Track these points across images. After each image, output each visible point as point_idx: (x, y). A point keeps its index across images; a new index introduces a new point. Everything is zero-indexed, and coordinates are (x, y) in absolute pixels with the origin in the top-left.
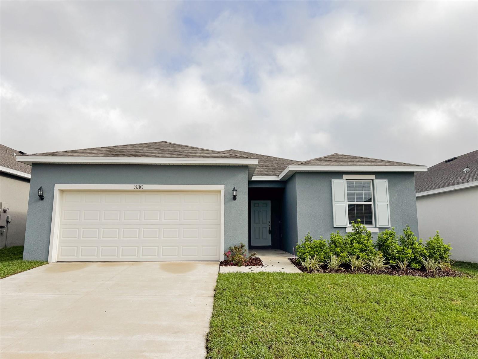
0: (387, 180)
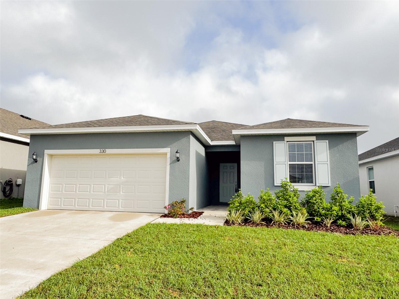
0: (327, 141)
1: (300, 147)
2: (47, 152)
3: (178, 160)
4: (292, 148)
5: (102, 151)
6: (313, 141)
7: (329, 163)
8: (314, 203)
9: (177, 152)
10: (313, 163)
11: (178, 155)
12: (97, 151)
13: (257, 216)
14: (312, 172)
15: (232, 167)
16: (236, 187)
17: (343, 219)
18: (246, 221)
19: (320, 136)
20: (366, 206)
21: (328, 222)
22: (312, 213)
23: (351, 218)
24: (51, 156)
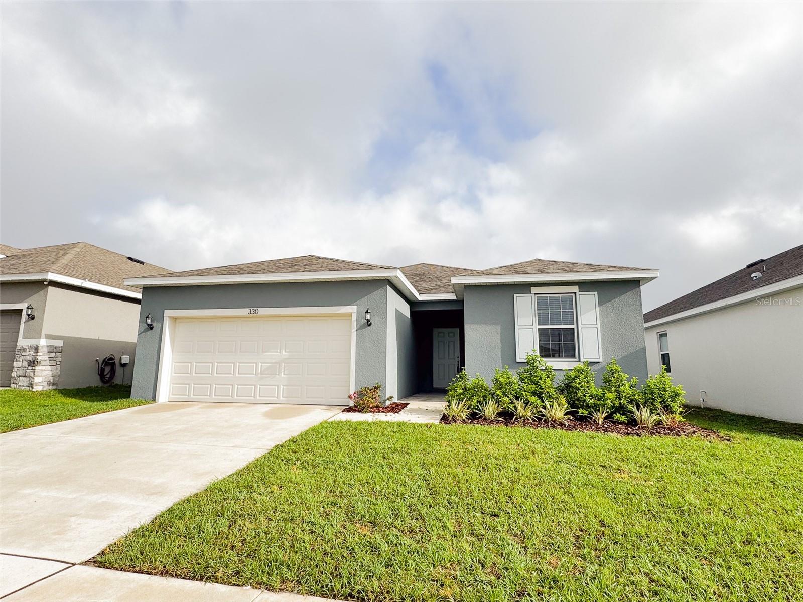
0: (596, 293)
1: (554, 302)
2: (168, 313)
3: (369, 323)
4: (542, 303)
5: (252, 312)
6: (575, 293)
7: (599, 326)
8: (577, 389)
9: (367, 312)
10: (574, 326)
11: (368, 316)
12: (245, 311)
13: (490, 409)
14: (573, 340)
15: (451, 334)
16: (458, 365)
17: (621, 413)
18: (474, 417)
19: (585, 286)
20: (657, 392)
21: (600, 417)
22: (574, 405)
23: (635, 410)
24: (175, 319)
